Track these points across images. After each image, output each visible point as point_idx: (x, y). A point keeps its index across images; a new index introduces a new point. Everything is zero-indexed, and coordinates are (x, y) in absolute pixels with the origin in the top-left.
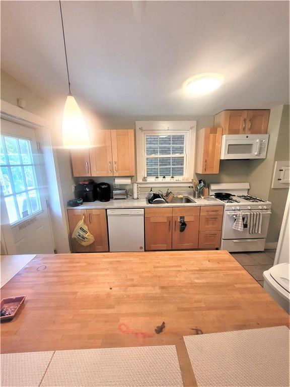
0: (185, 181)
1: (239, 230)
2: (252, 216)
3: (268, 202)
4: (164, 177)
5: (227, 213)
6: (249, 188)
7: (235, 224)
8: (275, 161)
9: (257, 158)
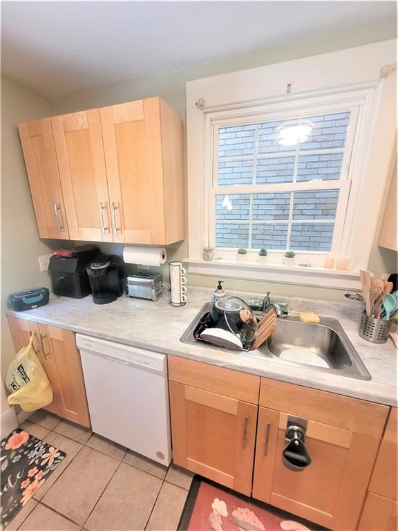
0: (334, 271)
4: (263, 253)
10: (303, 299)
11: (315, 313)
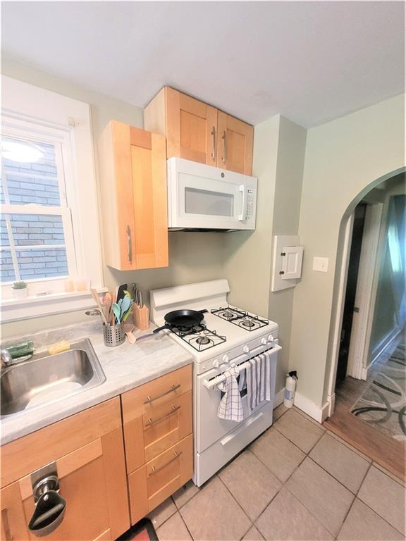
1: (234, 418)
2: (254, 368)
3: (273, 325)
5: (203, 382)
6: (228, 290)
7: (223, 405)
8: (273, 235)
9: (243, 227)
10: (50, 331)
11: (66, 340)
